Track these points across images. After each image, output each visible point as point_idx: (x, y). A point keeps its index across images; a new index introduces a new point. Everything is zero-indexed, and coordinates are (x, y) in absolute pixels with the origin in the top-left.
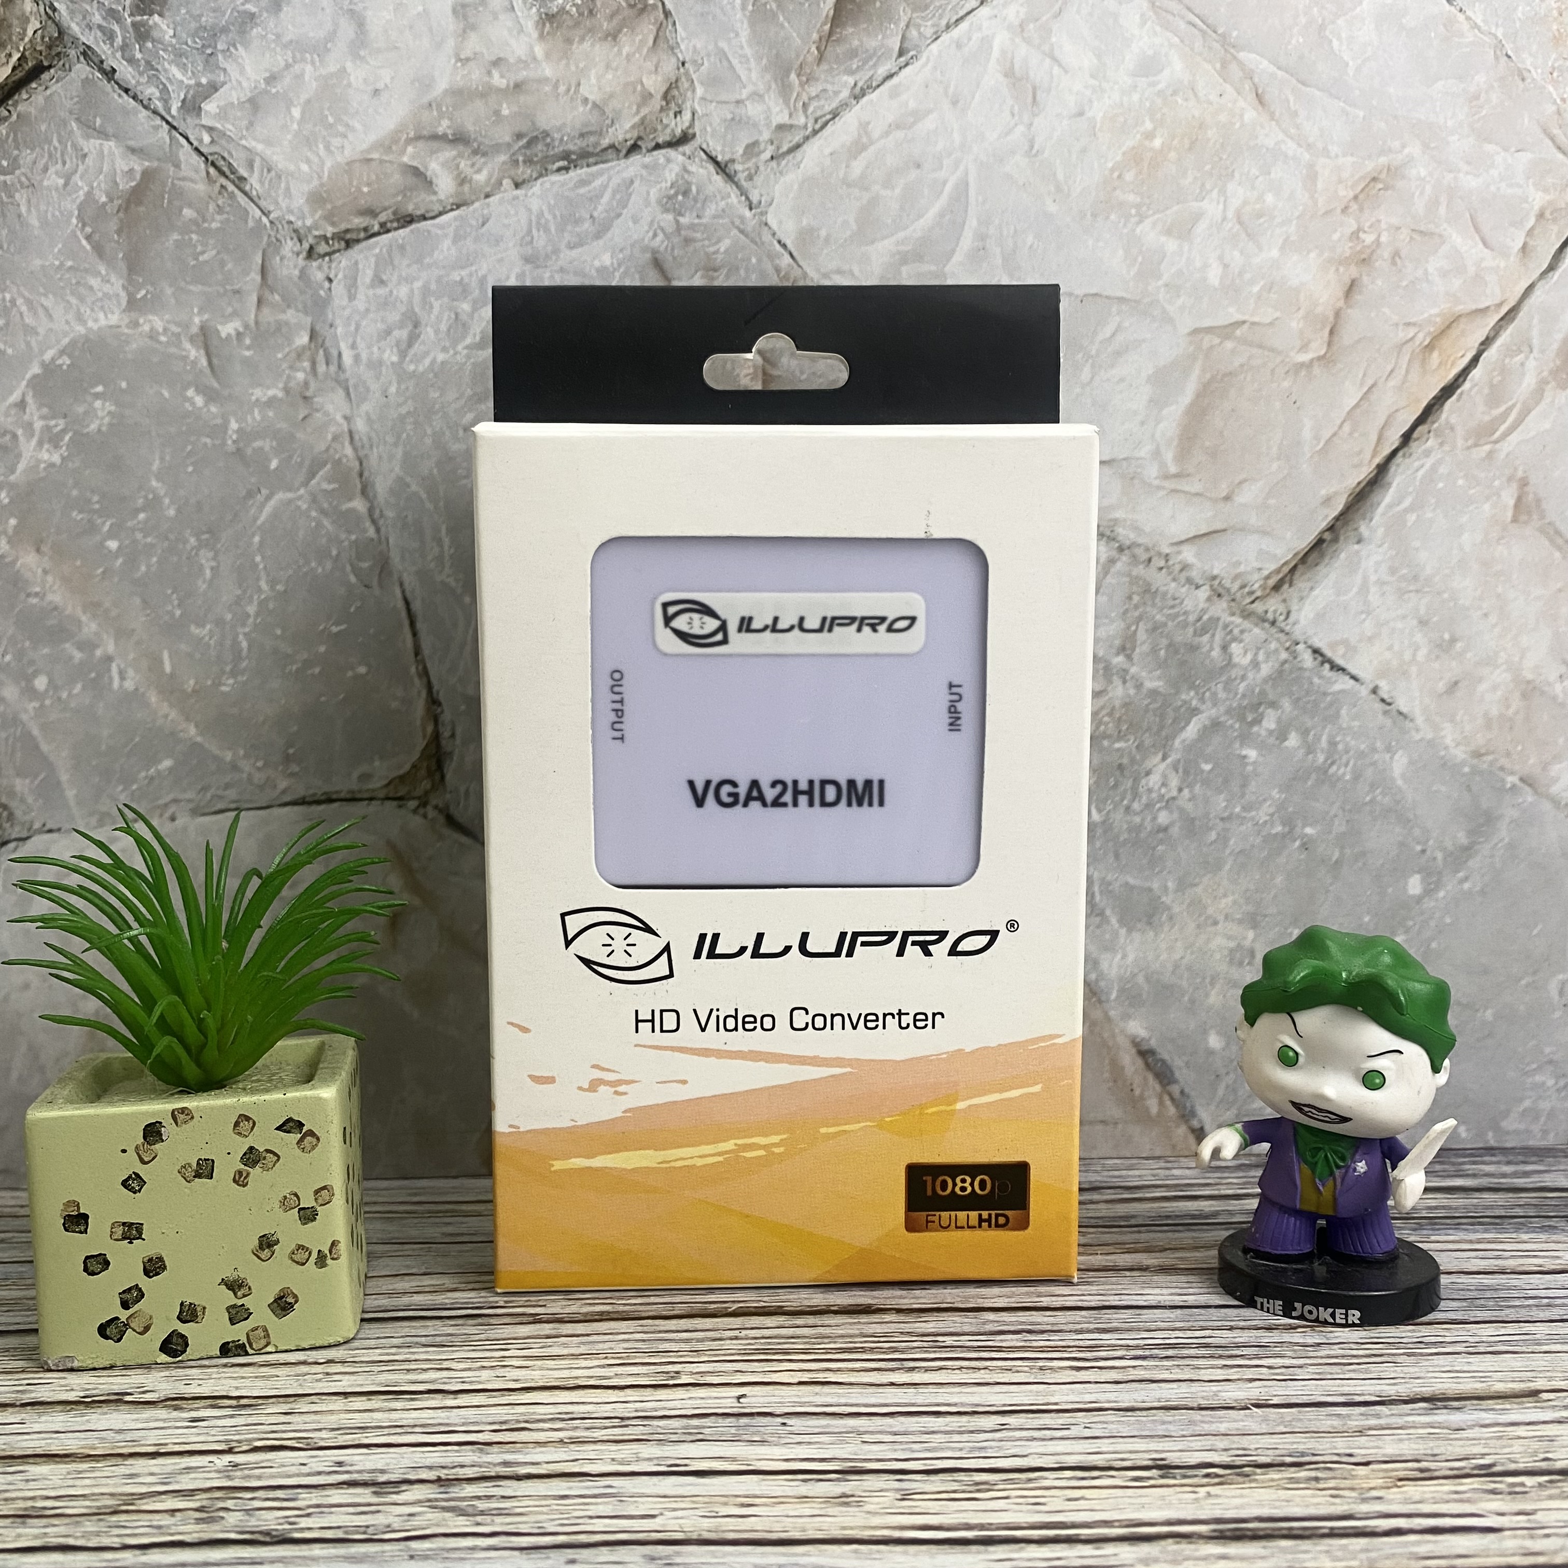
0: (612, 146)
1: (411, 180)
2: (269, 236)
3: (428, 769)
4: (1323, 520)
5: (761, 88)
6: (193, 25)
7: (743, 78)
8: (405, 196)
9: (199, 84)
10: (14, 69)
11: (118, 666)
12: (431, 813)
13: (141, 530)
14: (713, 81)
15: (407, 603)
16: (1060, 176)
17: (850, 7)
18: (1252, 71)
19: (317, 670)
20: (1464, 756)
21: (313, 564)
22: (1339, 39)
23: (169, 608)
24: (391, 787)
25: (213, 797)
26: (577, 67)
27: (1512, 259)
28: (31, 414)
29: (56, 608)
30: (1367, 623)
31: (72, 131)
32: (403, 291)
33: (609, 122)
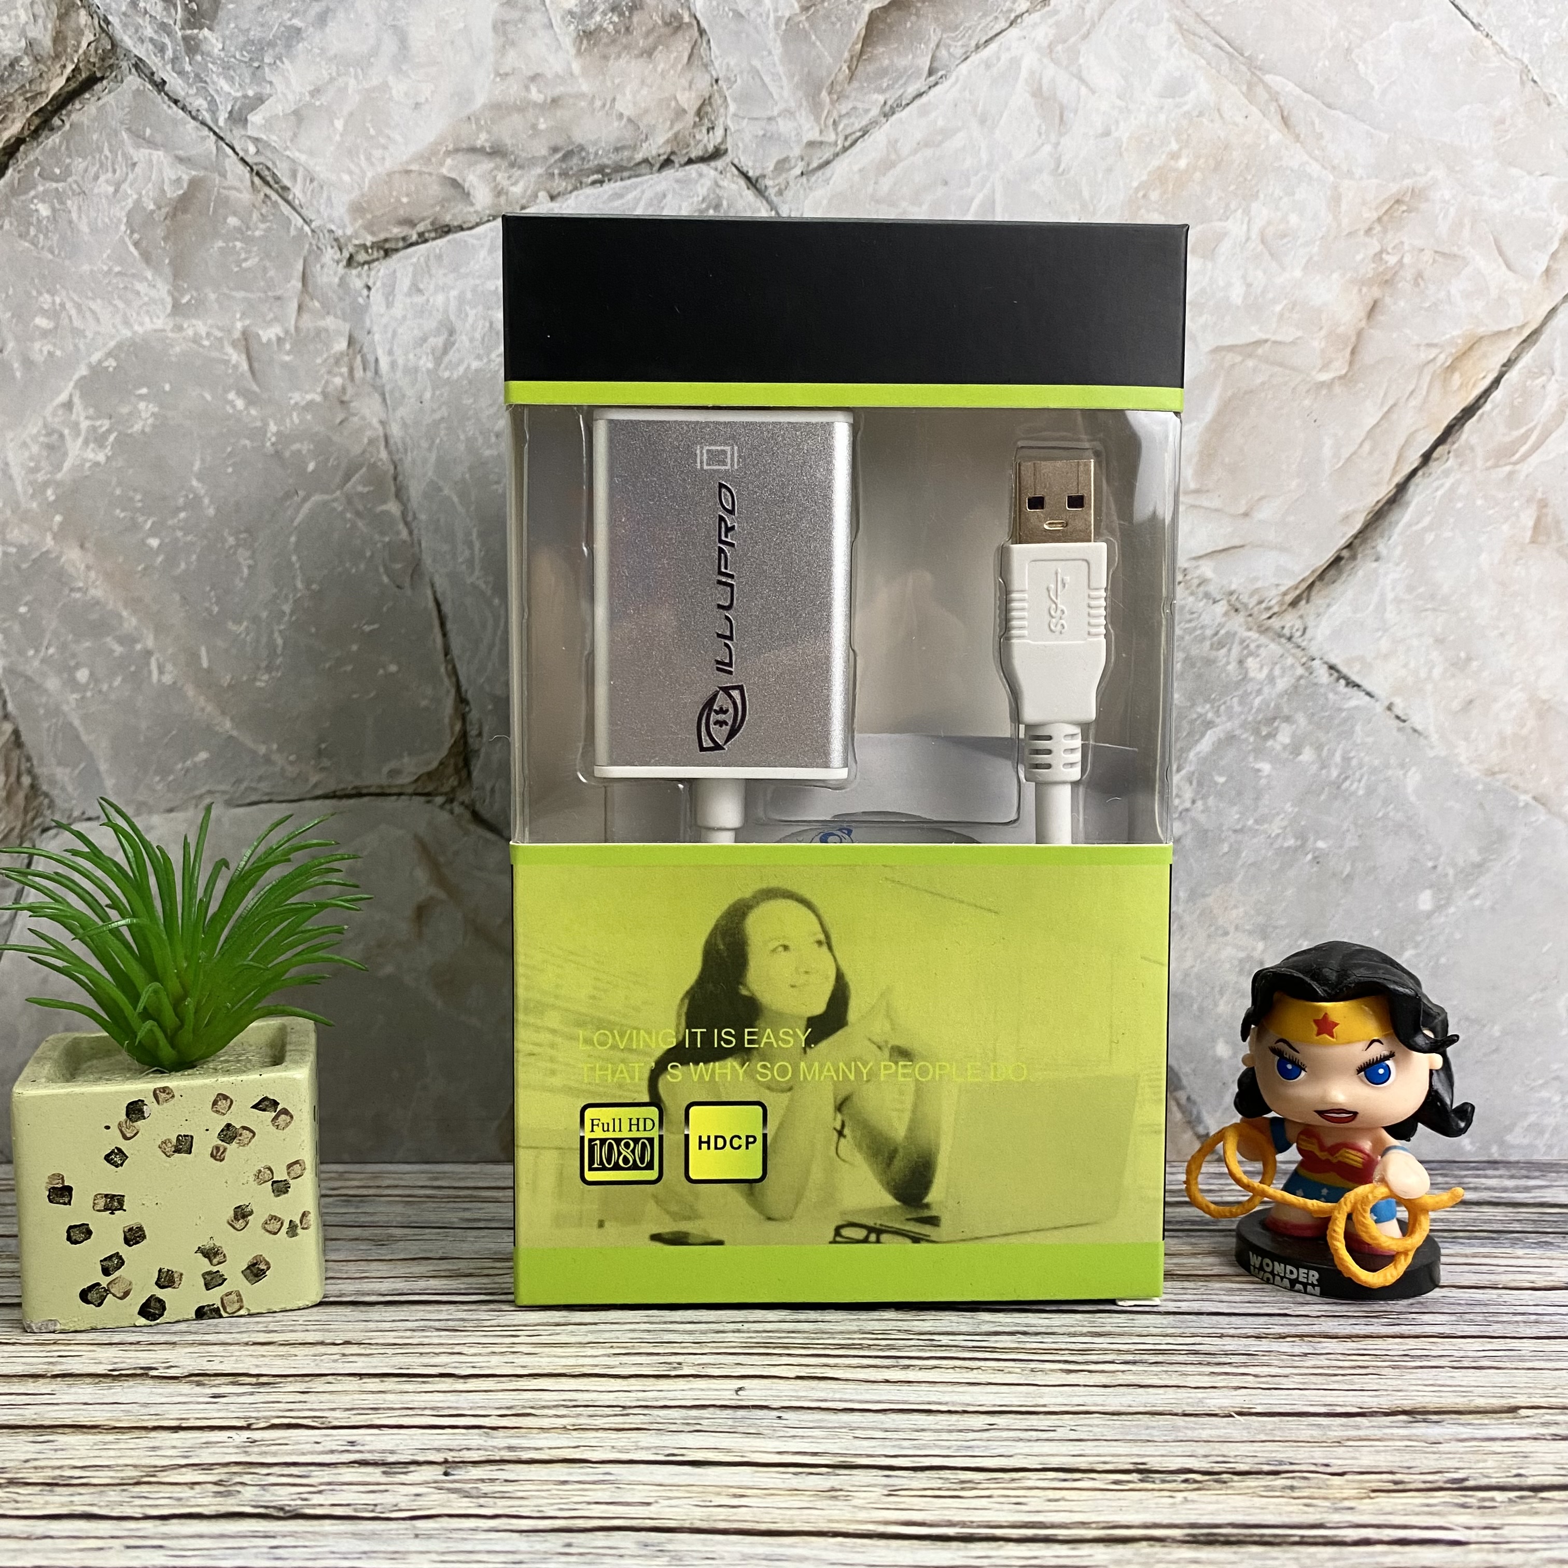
0: (646, 161)
1: (450, 191)
2: (311, 244)
3: (456, 765)
4: (1343, 537)
5: (793, 104)
6: (242, 39)
7: (776, 97)
8: (443, 206)
9: (245, 96)
10: (68, 80)
11: (157, 660)
12: (458, 809)
13: (181, 529)
14: (745, 98)
15: (438, 604)
16: (1086, 194)
17: (881, 26)
18: (1278, 93)
19: (349, 668)
20: (1477, 774)
21: (348, 565)
22: (1365, 62)
23: (207, 604)
24: (419, 783)
25: (246, 789)
26: (613, 83)
27: (1535, 281)
28: (78, 415)
29: (98, 603)
30: (1384, 639)
31: (123, 141)
32: (440, 299)
33: (643, 137)
